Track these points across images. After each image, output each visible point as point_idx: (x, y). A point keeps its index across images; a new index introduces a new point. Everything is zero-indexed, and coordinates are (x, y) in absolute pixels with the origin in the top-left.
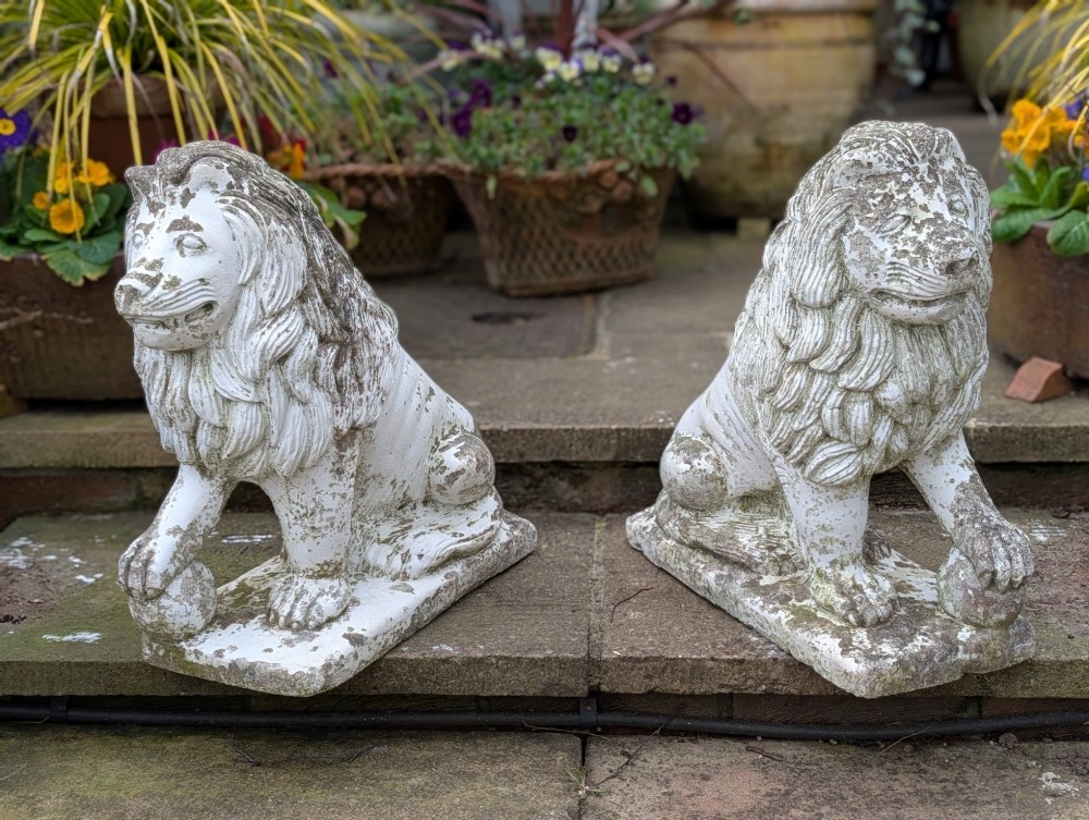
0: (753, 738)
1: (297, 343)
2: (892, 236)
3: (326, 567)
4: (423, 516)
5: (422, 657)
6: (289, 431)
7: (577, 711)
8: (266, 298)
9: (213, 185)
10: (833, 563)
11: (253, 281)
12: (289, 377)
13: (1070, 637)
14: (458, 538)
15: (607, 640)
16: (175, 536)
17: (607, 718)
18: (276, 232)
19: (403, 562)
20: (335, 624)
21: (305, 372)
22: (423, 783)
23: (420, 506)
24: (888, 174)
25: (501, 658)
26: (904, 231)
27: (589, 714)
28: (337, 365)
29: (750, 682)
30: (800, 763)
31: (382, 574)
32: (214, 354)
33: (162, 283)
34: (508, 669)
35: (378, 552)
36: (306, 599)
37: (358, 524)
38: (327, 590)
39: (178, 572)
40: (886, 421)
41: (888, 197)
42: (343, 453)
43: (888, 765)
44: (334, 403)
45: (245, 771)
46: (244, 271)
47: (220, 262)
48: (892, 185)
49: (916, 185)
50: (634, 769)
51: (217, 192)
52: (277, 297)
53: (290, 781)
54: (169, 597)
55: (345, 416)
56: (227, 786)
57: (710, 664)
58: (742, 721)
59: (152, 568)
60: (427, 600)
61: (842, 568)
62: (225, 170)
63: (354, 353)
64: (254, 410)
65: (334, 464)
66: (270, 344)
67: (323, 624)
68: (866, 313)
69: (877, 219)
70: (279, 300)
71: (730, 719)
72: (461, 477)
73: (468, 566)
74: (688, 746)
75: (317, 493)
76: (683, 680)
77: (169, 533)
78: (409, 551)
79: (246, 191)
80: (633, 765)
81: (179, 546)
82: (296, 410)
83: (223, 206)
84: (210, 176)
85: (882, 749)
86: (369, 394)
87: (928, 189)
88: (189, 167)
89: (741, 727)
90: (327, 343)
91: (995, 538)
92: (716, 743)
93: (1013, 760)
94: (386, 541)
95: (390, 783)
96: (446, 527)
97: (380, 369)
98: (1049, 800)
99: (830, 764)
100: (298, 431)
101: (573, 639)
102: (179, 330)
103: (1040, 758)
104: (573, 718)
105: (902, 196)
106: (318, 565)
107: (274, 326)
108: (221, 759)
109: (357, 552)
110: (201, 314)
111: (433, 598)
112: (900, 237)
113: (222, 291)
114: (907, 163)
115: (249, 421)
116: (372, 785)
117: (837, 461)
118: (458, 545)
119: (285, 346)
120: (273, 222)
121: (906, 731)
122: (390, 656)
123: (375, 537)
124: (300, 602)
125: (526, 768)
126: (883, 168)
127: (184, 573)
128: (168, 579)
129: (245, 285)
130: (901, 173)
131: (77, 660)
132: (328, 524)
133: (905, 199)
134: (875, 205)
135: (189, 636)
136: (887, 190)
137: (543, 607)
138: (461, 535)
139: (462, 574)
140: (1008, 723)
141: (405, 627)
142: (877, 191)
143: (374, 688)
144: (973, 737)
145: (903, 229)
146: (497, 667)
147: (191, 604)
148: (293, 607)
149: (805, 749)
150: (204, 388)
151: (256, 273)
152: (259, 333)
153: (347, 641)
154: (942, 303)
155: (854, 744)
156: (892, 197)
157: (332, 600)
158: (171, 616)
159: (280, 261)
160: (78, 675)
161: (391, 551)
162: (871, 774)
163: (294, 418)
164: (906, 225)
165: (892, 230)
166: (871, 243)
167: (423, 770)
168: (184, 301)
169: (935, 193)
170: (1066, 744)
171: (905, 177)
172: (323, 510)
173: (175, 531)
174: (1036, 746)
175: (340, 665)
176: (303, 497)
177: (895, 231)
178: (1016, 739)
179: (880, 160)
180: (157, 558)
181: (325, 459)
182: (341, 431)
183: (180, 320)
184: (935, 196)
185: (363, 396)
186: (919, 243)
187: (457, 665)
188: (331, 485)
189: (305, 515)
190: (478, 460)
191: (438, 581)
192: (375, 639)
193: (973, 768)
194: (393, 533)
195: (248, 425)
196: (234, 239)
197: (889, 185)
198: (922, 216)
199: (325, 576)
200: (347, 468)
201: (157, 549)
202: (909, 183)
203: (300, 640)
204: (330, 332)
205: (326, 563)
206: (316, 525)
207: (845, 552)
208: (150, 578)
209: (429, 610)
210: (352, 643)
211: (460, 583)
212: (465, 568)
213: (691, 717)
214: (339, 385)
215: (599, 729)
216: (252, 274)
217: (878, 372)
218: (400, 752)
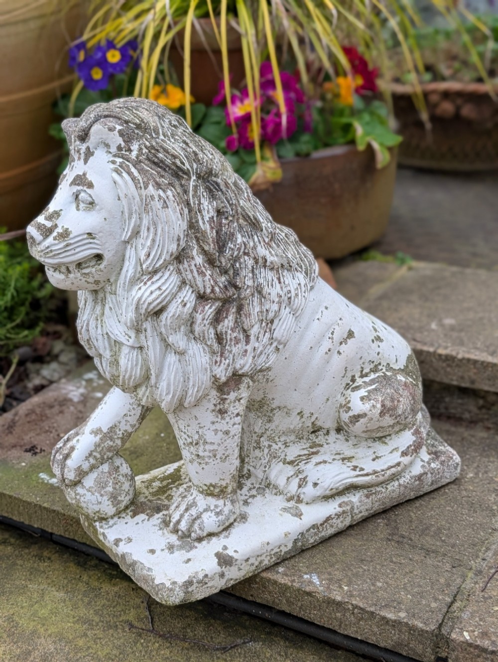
1: (170, 302)
3: (212, 489)
4: (334, 444)
5: (290, 584)
6: (165, 376)
8: (142, 256)
9: (107, 146)
11: (134, 240)
12: (163, 330)
14: (357, 473)
15: (465, 616)
16: (96, 436)
18: (152, 197)
19: (300, 486)
20: (214, 539)
21: (179, 328)
23: (333, 433)
25: (356, 607)
28: (217, 319)
31: (280, 493)
32: (109, 298)
33: (55, 234)
34: (362, 619)
35: (281, 471)
36: (193, 512)
37: (266, 444)
38: (212, 508)
39: (93, 468)
42: (225, 396)
44: (213, 353)
46: (126, 230)
47: (105, 219)
51: (110, 153)
52: (151, 257)
54: (83, 487)
55: (223, 367)
59: (69, 462)
60: (314, 526)
62: (116, 132)
63: (240, 309)
64: (135, 354)
65: (215, 405)
66: (143, 299)
67: (204, 537)
70: (153, 260)
72: (362, 420)
73: (367, 496)
75: (200, 427)
77: (92, 432)
78: (306, 477)
79: (134, 155)
81: (97, 445)
82: (172, 358)
83: (112, 166)
84: (104, 137)
86: (257, 345)
88: (91, 126)
90: (207, 300)
94: (291, 463)
96: (349, 459)
97: (276, 321)
100: (172, 377)
101: (433, 605)
102: (71, 276)
106: (205, 485)
107: (149, 283)
109: (262, 468)
110: (93, 263)
111: (321, 525)
113: (107, 245)
115: (130, 363)
118: (355, 480)
119: (156, 303)
120: (150, 187)
122: (264, 575)
123: (283, 457)
124: (188, 514)
127: (100, 468)
128: (82, 474)
129: (127, 242)
131: (45, 505)
132: (211, 455)
135: (102, 519)
137: (428, 552)
138: (362, 469)
139: (359, 504)
141: (284, 549)
143: (252, 596)
146: (353, 613)
147: (102, 495)
148: (182, 516)
150: (99, 326)
151: (136, 233)
152: (137, 287)
153: (217, 560)
157: (214, 518)
158: (85, 502)
159: (155, 224)
160: (46, 517)
161: (292, 473)
163: (170, 364)
168: (73, 252)
172: (205, 443)
173: (95, 432)
175: (202, 583)
176: (189, 428)
180: (74, 455)
181: (205, 401)
182: (219, 379)
183: (72, 267)
185: (249, 348)
187: (318, 601)
188: (213, 423)
189: (191, 443)
190: (383, 406)
191: (331, 508)
192: (247, 560)
194: (300, 456)
195: (129, 366)
196: (119, 199)
199: (211, 494)
200: (231, 409)
201: (78, 446)
203: (181, 548)
204: (208, 291)
205: (211, 485)
206: (201, 454)
208: (66, 470)
209: (316, 534)
210: (220, 564)
211: (356, 511)
212: (363, 498)
214: (219, 338)
216: (132, 232)
218: (268, 655)
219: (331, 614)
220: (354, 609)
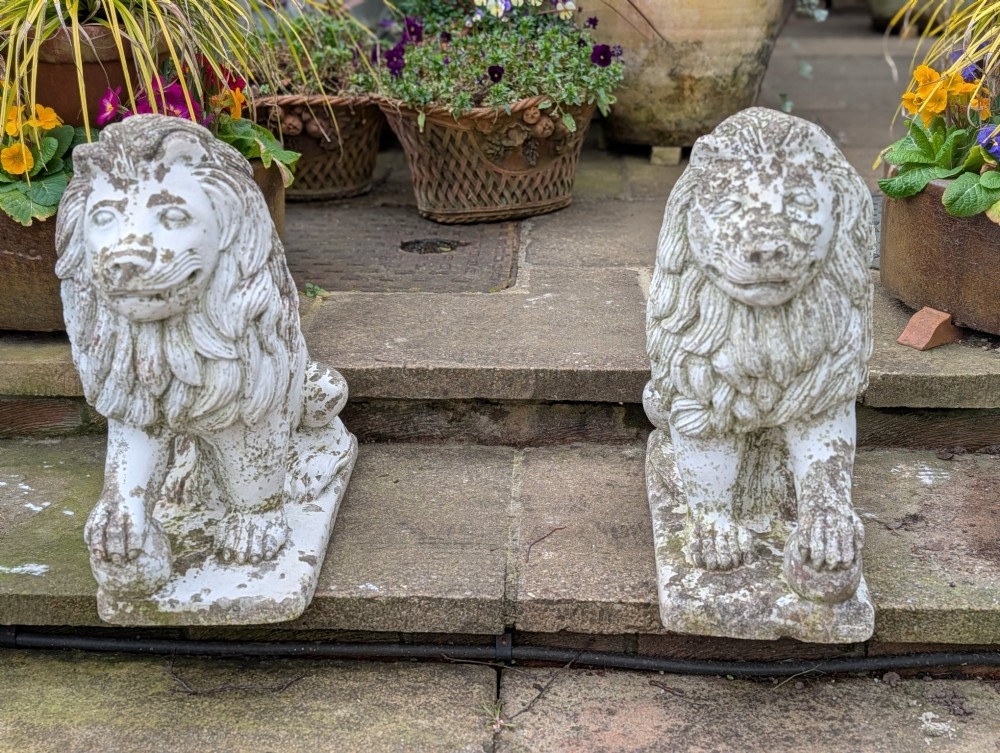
0: (656, 672)
2: (721, 219)
3: (271, 501)
5: (349, 596)
7: (493, 645)
9: (187, 158)
10: (699, 506)
11: (231, 246)
13: (952, 586)
15: (522, 582)
16: (138, 496)
17: (521, 652)
19: (306, 485)
22: (348, 715)
24: (732, 160)
26: (732, 216)
27: (505, 649)
29: (655, 624)
30: (699, 698)
31: (290, 499)
32: (193, 318)
33: (159, 257)
36: (258, 533)
38: (273, 522)
40: (725, 387)
41: (727, 182)
43: (781, 702)
45: (182, 700)
46: (224, 238)
47: (204, 231)
48: (733, 171)
50: (546, 702)
51: (192, 165)
53: (224, 711)
56: (165, 715)
58: (646, 656)
59: (134, 530)
61: (706, 512)
62: (198, 144)
64: (234, 367)
67: (277, 553)
68: (707, 285)
69: (711, 201)
71: (635, 654)
74: (595, 679)
75: (271, 434)
76: (592, 621)
77: (132, 494)
78: (306, 475)
79: (218, 163)
80: (544, 698)
83: (200, 177)
84: (184, 149)
85: (775, 685)
87: (766, 180)
88: (160, 144)
89: (645, 662)
91: (819, 519)
92: (622, 676)
93: (895, 699)
95: (318, 714)
98: (928, 740)
99: (727, 700)
101: (491, 580)
102: (171, 300)
103: (921, 697)
104: (489, 651)
105: (738, 184)
108: (160, 687)
112: (727, 221)
113: (207, 258)
114: (752, 152)
116: (301, 716)
117: (687, 414)
121: (798, 669)
122: (320, 595)
124: (254, 537)
125: (445, 701)
129: (225, 251)
130: (745, 161)
131: (23, 593)
133: (740, 186)
134: (714, 188)
136: (727, 176)
140: (892, 662)
142: (720, 174)
144: (859, 674)
145: (731, 213)
146: (420, 606)
148: (249, 542)
149: (703, 684)
152: (240, 294)
155: (749, 679)
156: (730, 183)
161: (290, 478)
162: (764, 711)
164: (735, 211)
165: (722, 213)
166: (703, 222)
167: (349, 701)
169: (773, 184)
170: (944, 683)
171: (747, 166)
173: (136, 493)
174: (917, 684)
176: (259, 440)
177: (725, 215)
178: (899, 678)
186: (739, 229)
187: (382, 603)
193: (858, 706)
196: (214, 208)
197: (730, 171)
198: (752, 204)
199: (271, 509)
201: (130, 512)
202: (749, 172)
207: (708, 499)
208: (132, 540)
213: (600, 652)
215: (513, 662)
217: (709, 341)
218: (328, 682)
219: (395, 615)
220: (420, 602)
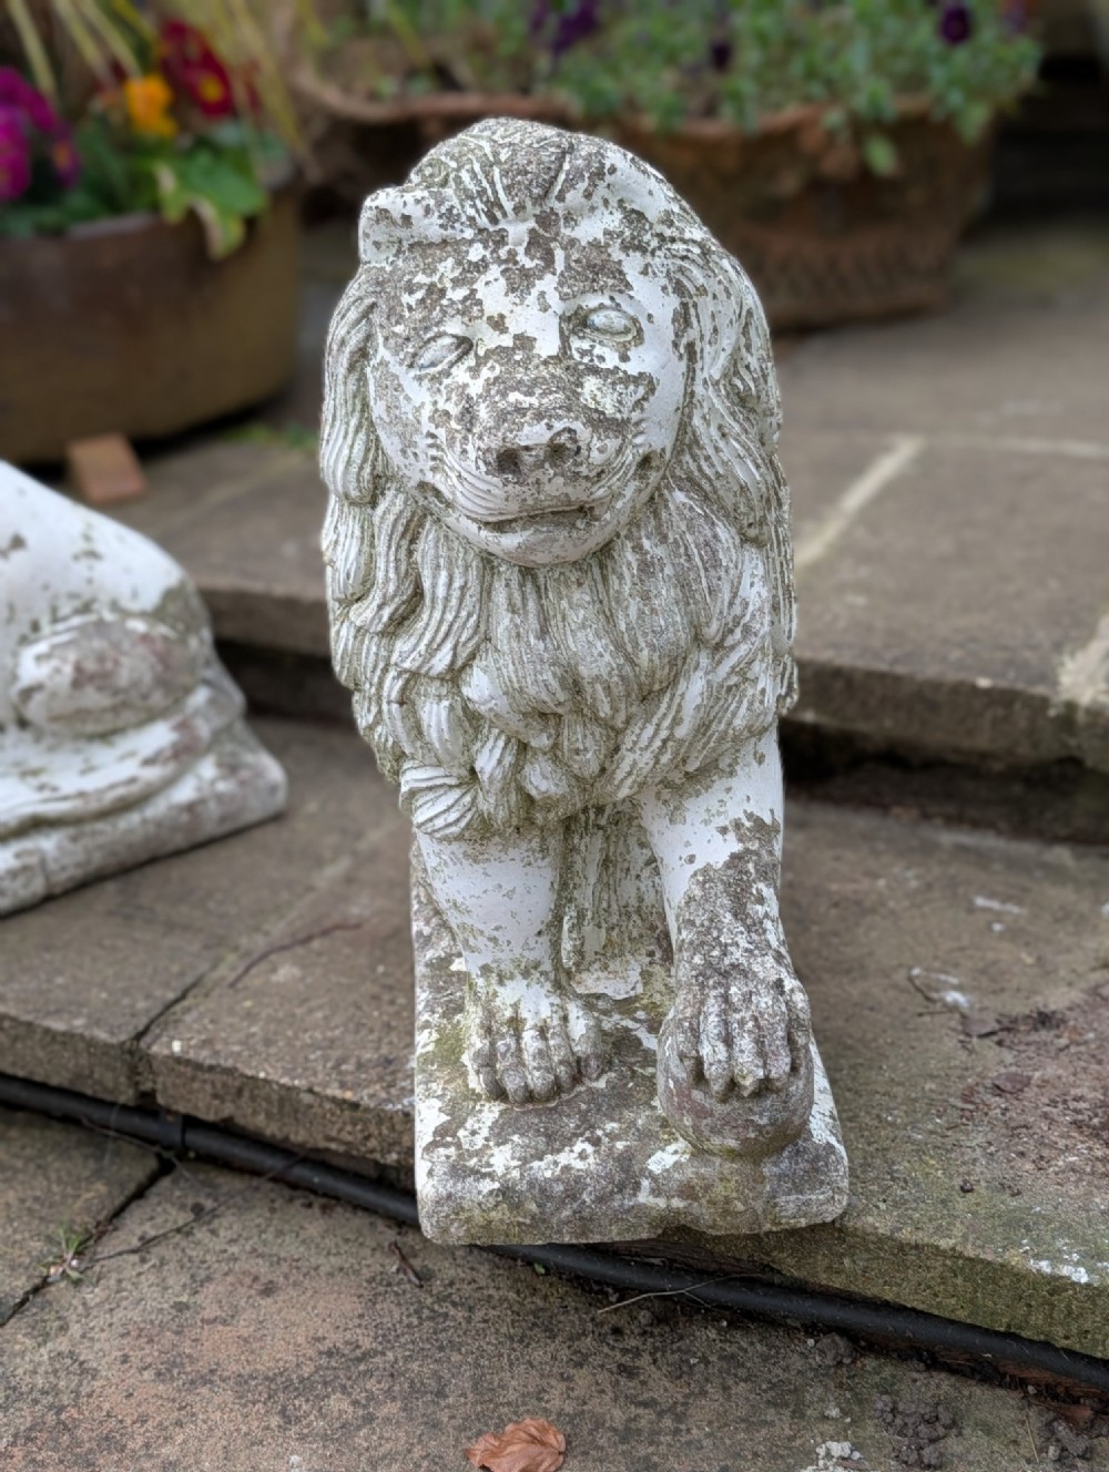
2: (433, 378)
4: (13, 749)
10: (486, 970)
13: (966, 1188)
14: (48, 795)
15: (190, 1018)
23: (11, 729)
24: (445, 242)
26: (454, 370)
29: (373, 1143)
34: (16, 1037)
40: (496, 739)
41: (436, 292)
48: (447, 268)
49: (495, 271)
57: (307, 1098)
61: (501, 982)
68: (428, 526)
69: (408, 339)
73: (74, 839)
76: (269, 1115)
87: (520, 282)
91: (713, 993)
93: (813, 1393)
105: (461, 293)
112: (446, 381)
114: (483, 221)
117: (431, 795)
126: (432, 228)
130: (471, 242)
133: (466, 299)
134: (410, 308)
136: (435, 279)
137: (172, 929)
138: (55, 789)
139: (57, 854)
142: (421, 278)
145: (452, 364)
154: (524, 528)
156: (443, 292)
164: (460, 358)
165: (433, 364)
166: (398, 388)
169: (535, 292)
170: (947, 1380)
171: (476, 253)
177: (439, 368)
179: (428, 210)
184: (532, 299)
186: (469, 398)
197: (441, 267)
198: (490, 340)
202: (481, 266)
207: (500, 955)
211: (53, 867)
212: (66, 843)
217: (448, 645)
